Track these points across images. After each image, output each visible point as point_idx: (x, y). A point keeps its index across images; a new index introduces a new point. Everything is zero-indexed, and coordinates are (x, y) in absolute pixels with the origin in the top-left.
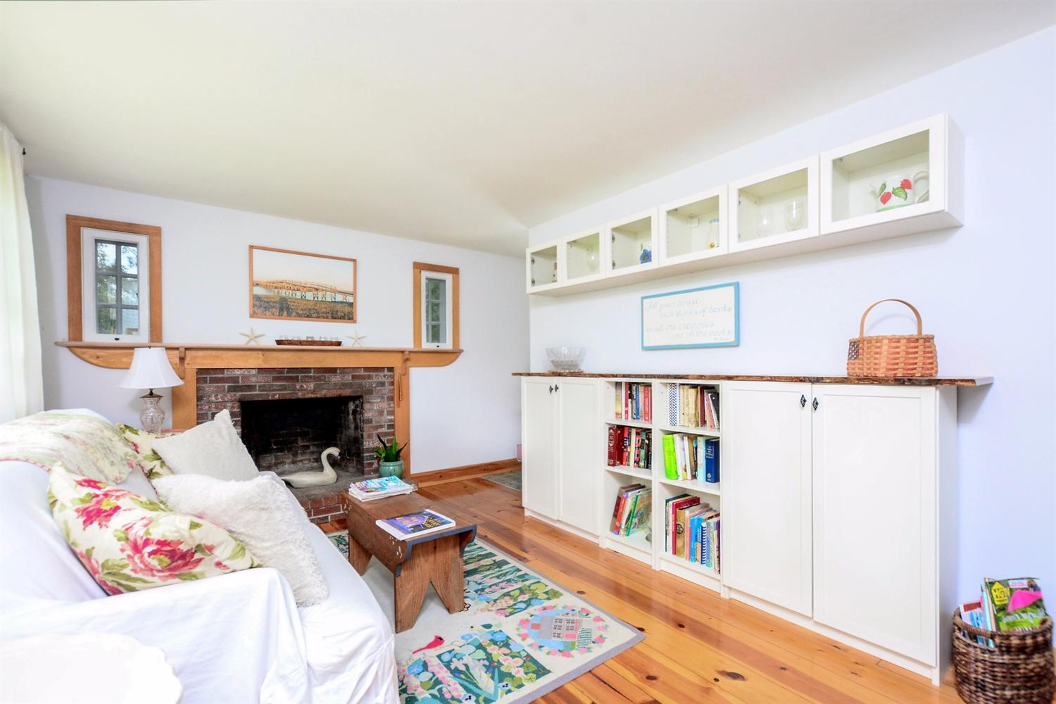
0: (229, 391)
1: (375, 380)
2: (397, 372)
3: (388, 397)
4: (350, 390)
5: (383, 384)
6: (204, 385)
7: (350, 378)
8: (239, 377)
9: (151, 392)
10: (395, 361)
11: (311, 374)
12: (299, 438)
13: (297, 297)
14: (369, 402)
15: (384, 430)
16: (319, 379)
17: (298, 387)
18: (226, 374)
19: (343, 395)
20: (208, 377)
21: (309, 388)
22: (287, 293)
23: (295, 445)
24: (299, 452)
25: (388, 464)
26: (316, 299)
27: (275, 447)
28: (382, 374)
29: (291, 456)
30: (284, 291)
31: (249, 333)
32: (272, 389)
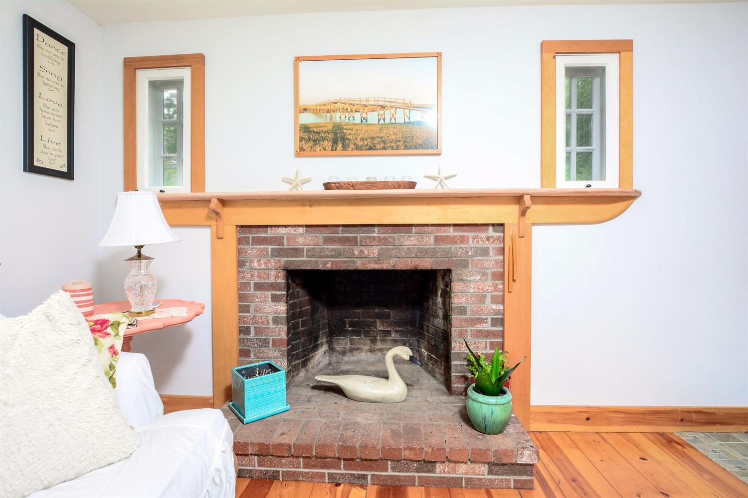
0: (272, 255)
1: (471, 244)
2: (510, 231)
3: (494, 274)
4: (431, 260)
5: (485, 252)
6: (246, 247)
7: (432, 240)
8: (283, 238)
9: (139, 252)
10: (507, 214)
11: (374, 235)
12: (377, 320)
13: (356, 122)
14: (462, 280)
15: (487, 327)
16: (385, 241)
17: (356, 253)
18: (271, 233)
19: (419, 268)
20: (250, 236)
21: (372, 255)
22: (343, 117)
23: (373, 328)
24: (378, 338)
25: (481, 398)
26: (382, 122)
27: (350, 329)
28: (484, 235)
29: (368, 342)
30: (338, 115)
31: (292, 176)
32: (322, 254)
